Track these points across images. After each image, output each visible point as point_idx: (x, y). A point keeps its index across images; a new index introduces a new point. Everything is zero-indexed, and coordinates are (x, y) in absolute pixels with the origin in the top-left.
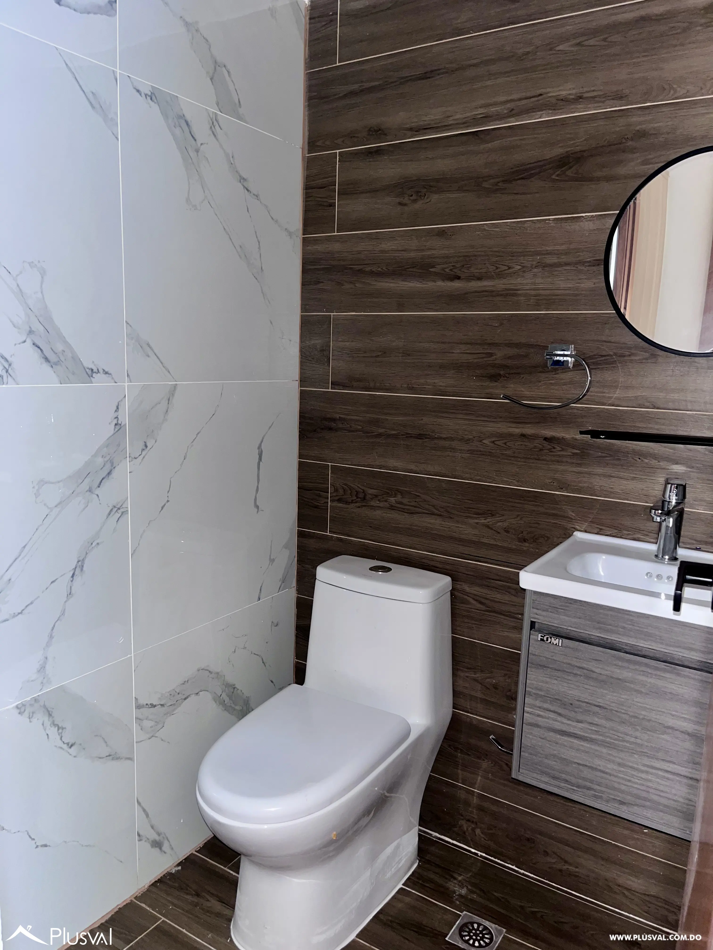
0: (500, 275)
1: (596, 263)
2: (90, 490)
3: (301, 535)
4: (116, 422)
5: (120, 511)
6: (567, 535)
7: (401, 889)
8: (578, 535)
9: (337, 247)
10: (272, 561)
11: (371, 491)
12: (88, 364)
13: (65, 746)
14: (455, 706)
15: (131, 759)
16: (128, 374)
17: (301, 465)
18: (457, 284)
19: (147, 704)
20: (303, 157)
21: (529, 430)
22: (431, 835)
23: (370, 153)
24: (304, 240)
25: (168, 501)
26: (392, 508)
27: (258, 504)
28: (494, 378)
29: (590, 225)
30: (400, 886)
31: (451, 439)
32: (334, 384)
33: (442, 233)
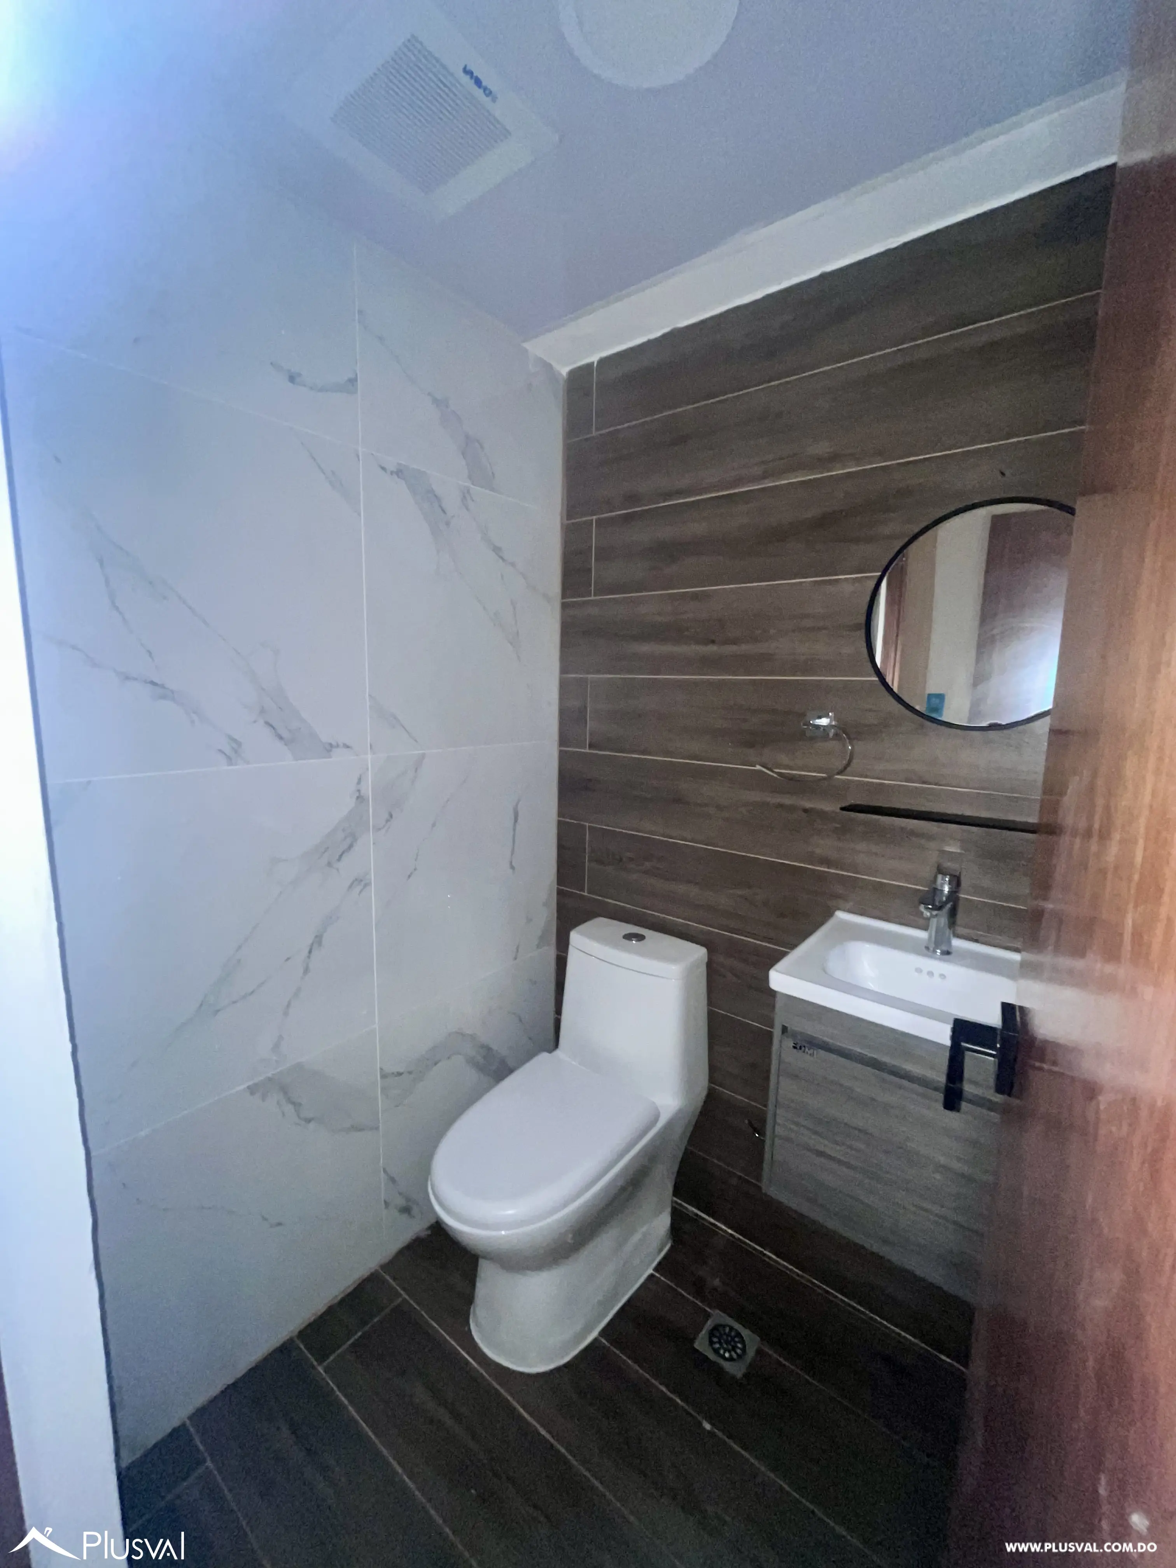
0: (755, 640)
1: (856, 627)
2: (329, 864)
3: (560, 893)
4: (358, 795)
5: (363, 883)
6: (828, 914)
7: (651, 1276)
8: (840, 915)
9: (594, 611)
10: (529, 920)
11: (628, 854)
12: (325, 738)
13: (303, 1123)
14: (712, 1080)
15: (377, 1128)
16: (371, 746)
17: (560, 824)
18: (713, 648)
19: (393, 1073)
20: (562, 524)
21: (787, 800)
22: (686, 1208)
23: (628, 518)
24: (564, 606)
25: (415, 869)
26: (646, 872)
27: (514, 864)
28: (751, 745)
29: (848, 588)
30: (650, 1271)
31: (706, 805)
32: (591, 746)
33: (695, 597)
